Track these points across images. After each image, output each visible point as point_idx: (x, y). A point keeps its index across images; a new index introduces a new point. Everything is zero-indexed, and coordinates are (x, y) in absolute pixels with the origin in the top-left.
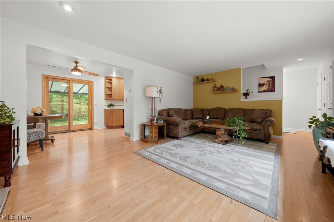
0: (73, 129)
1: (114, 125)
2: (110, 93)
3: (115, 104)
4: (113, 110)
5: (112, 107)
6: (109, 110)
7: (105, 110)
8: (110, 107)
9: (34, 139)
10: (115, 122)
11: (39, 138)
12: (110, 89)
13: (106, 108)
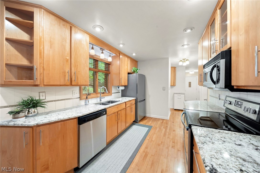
3: (47, 97)
8: (23, 114)
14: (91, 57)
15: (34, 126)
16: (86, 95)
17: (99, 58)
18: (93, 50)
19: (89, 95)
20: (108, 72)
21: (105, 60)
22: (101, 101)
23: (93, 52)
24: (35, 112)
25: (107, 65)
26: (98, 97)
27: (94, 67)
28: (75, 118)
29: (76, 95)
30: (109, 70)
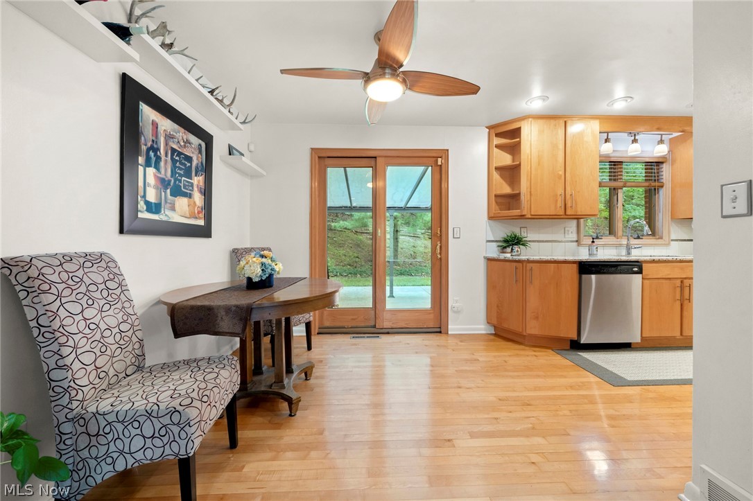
0: (387, 324)
1: (533, 328)
2: (507, 190)
3: (529, 236)
4: (528, 261)
5: (516, 248)
6: (505, 261)
7: (489, 260)
8: (509, 250)
9: (149, 454)
10: (537, 318)
11: (168, 451)
12: (511, 173)
13: (493, 252)
14: (604, 159)
15: (525, 261)
16: (591, 238)
17: (625, 155)
18: (607, 143)
19: (597, 238)
20: (653, 184)
21: (644, 155)
22: (629, 253)
23: (607, 149)
24: (518, 251)
25: (651, 165)
26: (621, 245)
27: (610, 180)
28: (574, 262)
29: (571, 235)
30: (660, 177)
